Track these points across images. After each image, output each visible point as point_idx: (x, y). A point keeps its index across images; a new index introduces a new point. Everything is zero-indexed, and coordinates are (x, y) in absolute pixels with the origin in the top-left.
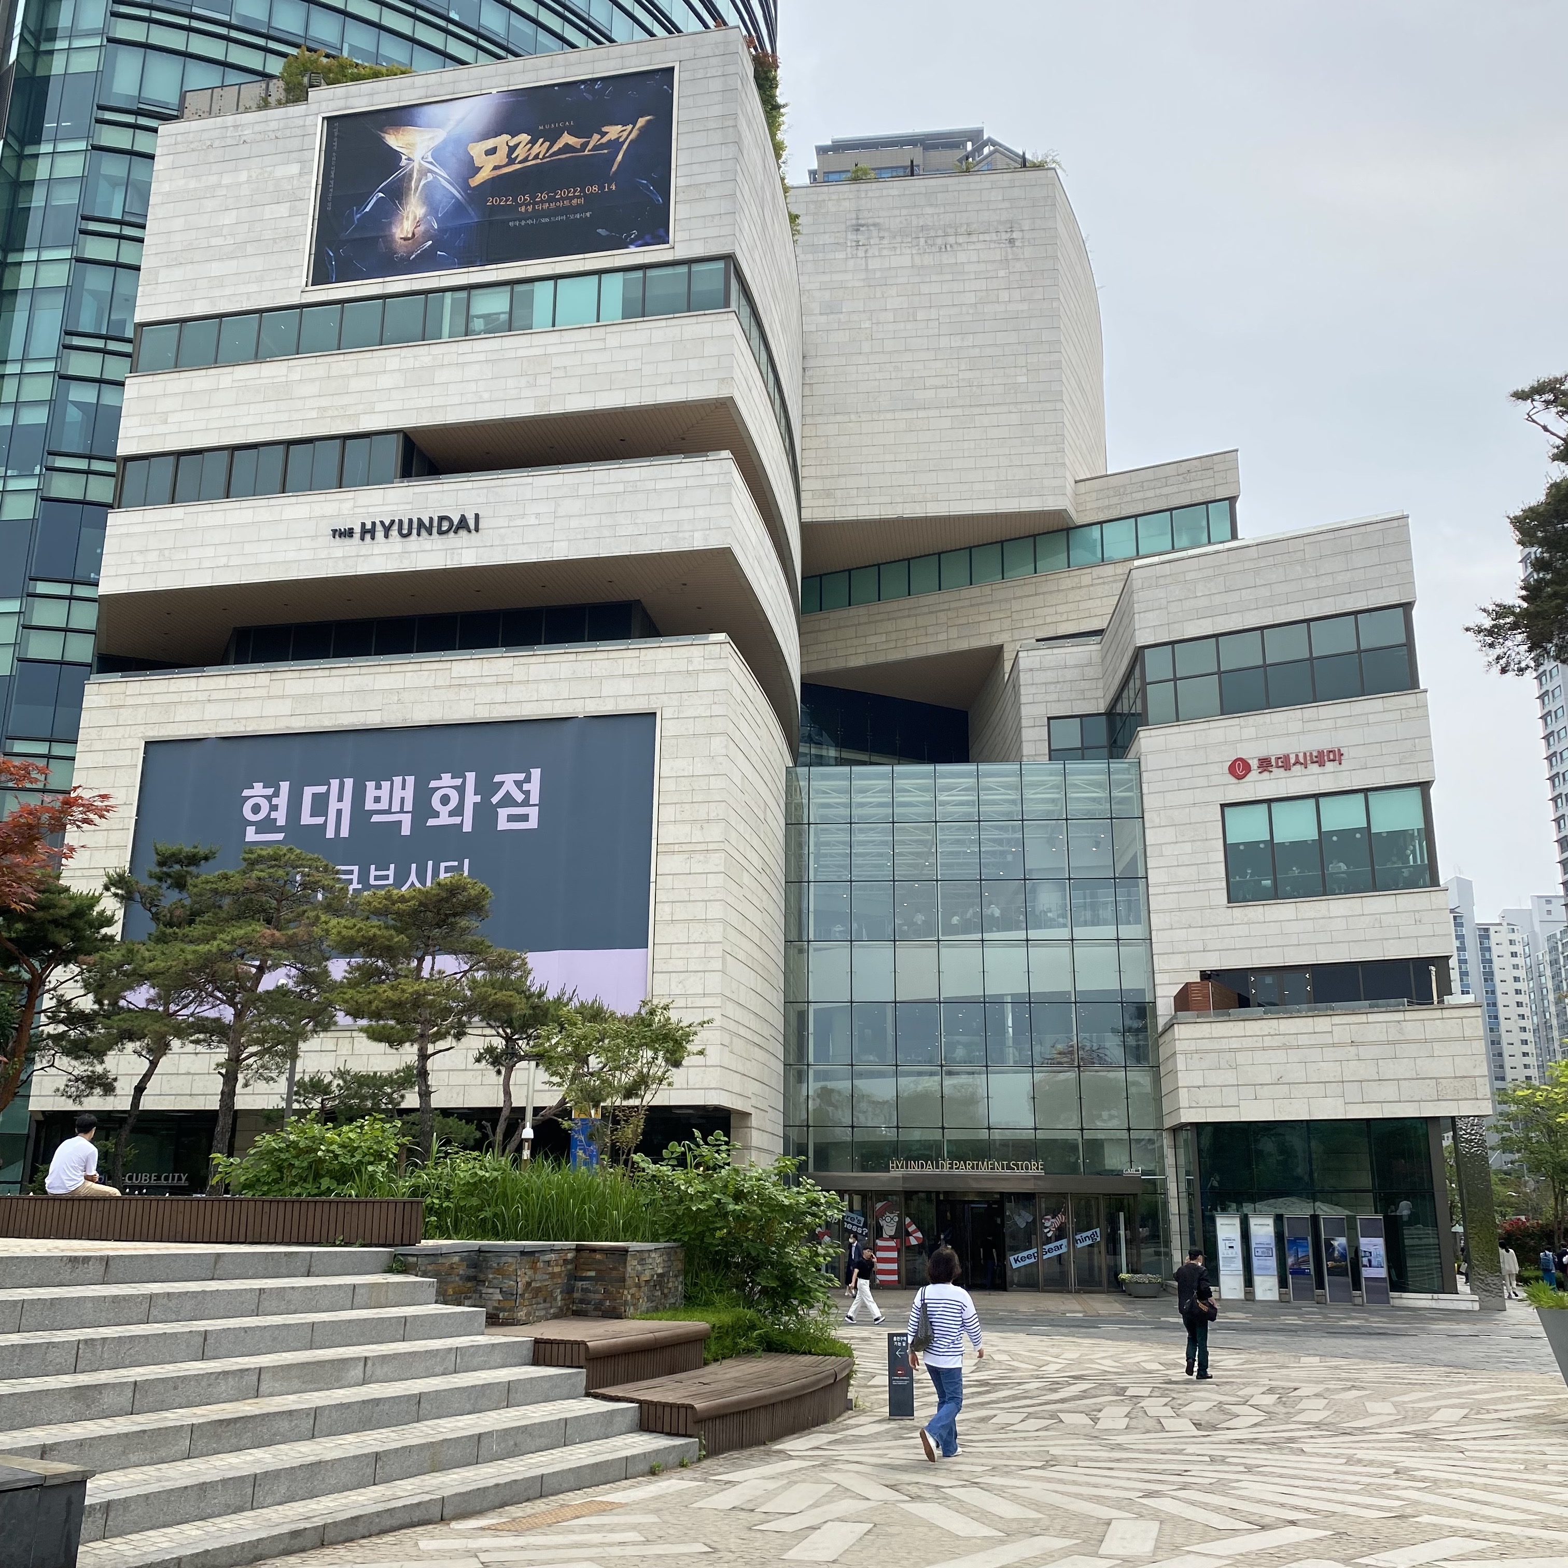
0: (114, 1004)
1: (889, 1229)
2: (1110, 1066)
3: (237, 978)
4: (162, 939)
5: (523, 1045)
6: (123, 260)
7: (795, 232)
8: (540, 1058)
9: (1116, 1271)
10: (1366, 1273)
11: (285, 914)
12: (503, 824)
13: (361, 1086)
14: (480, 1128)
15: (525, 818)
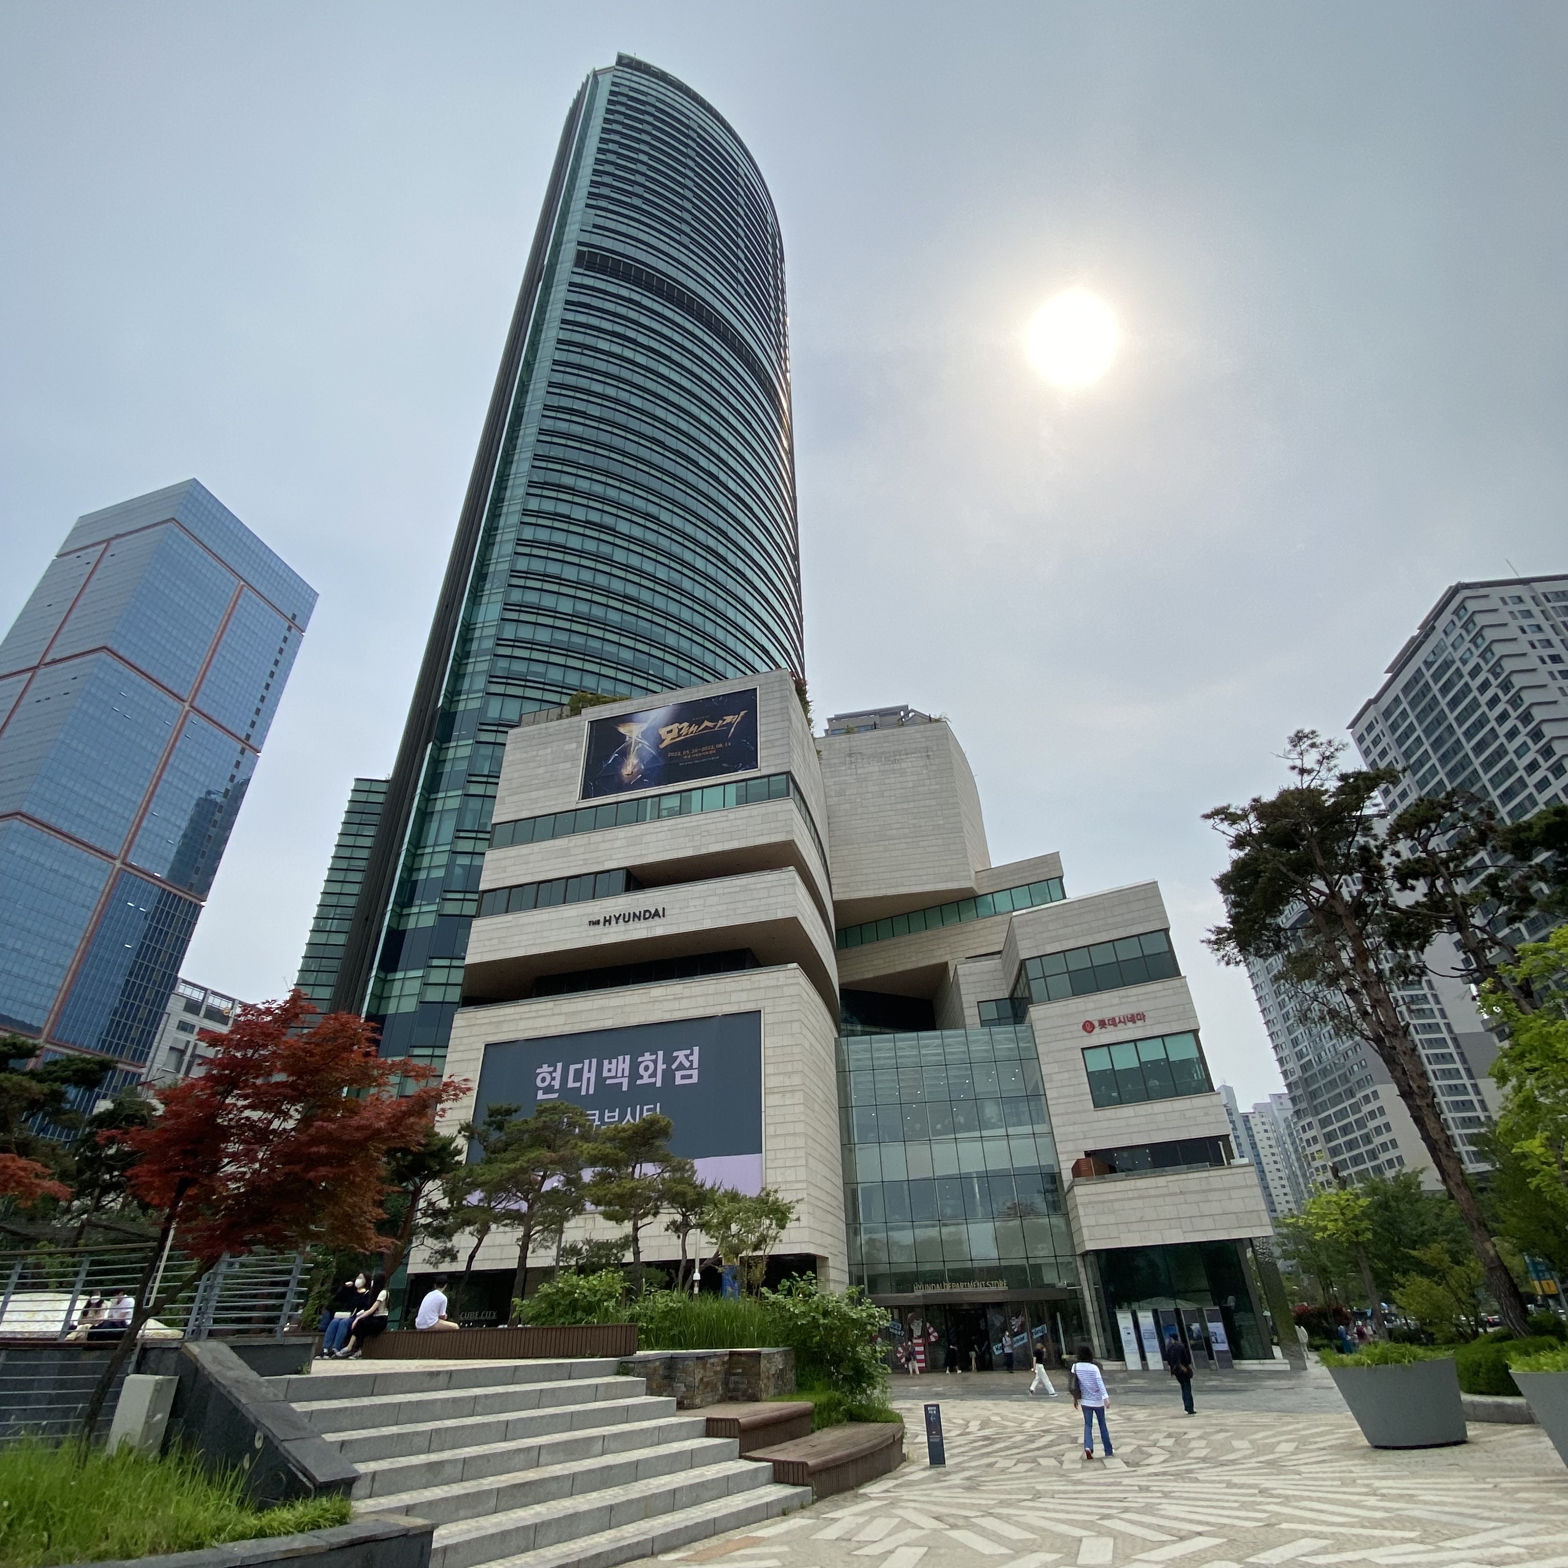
0: (460, 1203)
1: (917, 1332)
2: (1038, 1215)
3: (530, 1183)
4: (489, 1162)
5: (693, 1219)
6: (488, 794)
7: (820, 758)
8: (702, 1226)
9: (1060, 1354)
10: (1216, 1347)
11: (558, 1142)
12: (678, 1081)
13: (599, 1249)
14: (669, 1274)
15: (690, 1077)
